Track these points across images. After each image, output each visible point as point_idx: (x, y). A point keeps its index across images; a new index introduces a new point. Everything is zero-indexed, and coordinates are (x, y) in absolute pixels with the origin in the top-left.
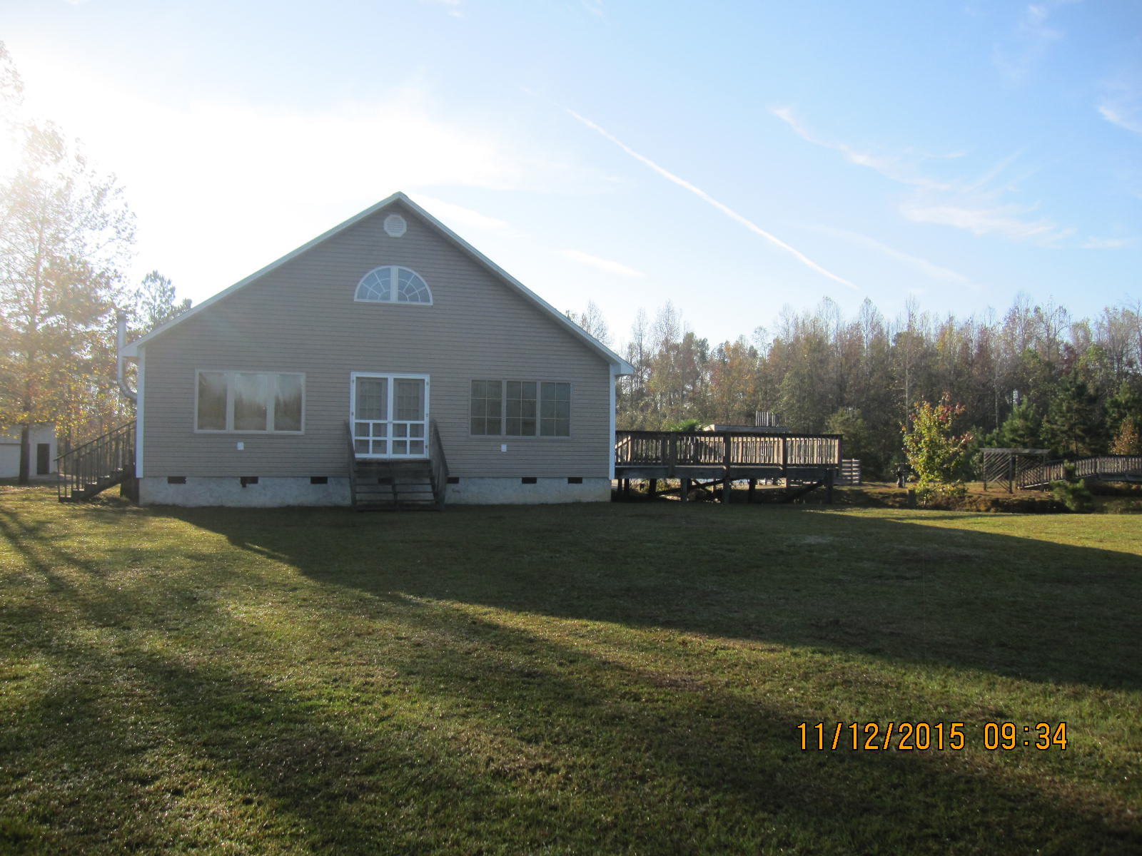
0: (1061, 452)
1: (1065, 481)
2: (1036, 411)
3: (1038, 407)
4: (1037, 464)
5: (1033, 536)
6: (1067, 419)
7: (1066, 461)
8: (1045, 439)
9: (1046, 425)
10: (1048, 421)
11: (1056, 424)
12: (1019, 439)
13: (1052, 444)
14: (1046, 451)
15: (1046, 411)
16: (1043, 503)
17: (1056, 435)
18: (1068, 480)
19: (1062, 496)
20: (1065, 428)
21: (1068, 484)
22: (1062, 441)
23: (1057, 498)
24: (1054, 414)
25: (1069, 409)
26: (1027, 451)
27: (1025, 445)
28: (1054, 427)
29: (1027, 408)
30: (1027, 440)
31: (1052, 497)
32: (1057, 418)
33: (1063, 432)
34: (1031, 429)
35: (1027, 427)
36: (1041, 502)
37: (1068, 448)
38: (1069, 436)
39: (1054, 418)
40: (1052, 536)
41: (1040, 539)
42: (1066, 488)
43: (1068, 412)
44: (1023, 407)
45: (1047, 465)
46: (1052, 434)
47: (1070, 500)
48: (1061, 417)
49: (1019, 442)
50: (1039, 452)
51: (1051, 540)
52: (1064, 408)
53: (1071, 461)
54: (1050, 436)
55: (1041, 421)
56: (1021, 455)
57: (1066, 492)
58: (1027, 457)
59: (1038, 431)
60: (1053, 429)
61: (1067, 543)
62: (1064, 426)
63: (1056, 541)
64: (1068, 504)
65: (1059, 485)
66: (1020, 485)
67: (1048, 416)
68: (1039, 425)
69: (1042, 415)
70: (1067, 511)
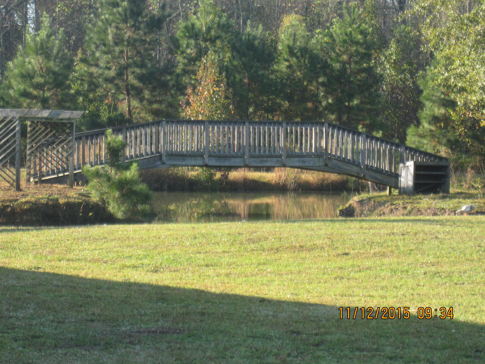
0: (104, 116)
1: (108, 168)
2: (66, 42)
3: (68, 34)
4: (62, 137)
5: (47, 267)
6: (114, 58)
7: (109, 131)
8: (78, 93)
9: (80, 68)
10: (84, 61)
11: (97, 65)
12: (35, 93)
13: (91, 101)
14: (77, 114)
15: (79, 43)
16: (71, 207)
17: (97, 87)
18: (112, 165)
19: (102, 194)
20: (112, 73)
21: (112, 172)
22: (106, 96)
23: (95, 198)
24: (93, 47)
25: (118, 41)
26: (45, 114)
27: (45, 103)
28: (94, 70)
29: (49, 36)
30: (47, 94)
31: (87, 195)
32: (98, 54)
33: (109, 80)
34: (54, 73)
35: (49, 70)
36: (67, 204)
37: (115, 108)
38: (118, 88)
39: (93, 53)
40: (76, 264)
41: (56, 271)
42: (109, 179)
43: (116, 44)
44: (43, 33)
45: (79, 139)
46: (91, 83)
47: (115, 200)
48: (106, 53)
49: (35, 97)
50: (66, 115)
51: (74, 273)
52: (110, 37)
53: (117, 131)
54: (86, 86)
55: (72, 61)
56: (35, 122)
57: (110, 187)
58: (48, 123)
59: (66, 78)
60: (91, 75)
61: (101, 277)
62: (109, 69)
63: (82, 274)
64: (113, 208)
65: (97, 174)
66: (35, 176)
67: (84, 52)
68: (69, 67)
69: (74, 49)
70: (111, 219)
